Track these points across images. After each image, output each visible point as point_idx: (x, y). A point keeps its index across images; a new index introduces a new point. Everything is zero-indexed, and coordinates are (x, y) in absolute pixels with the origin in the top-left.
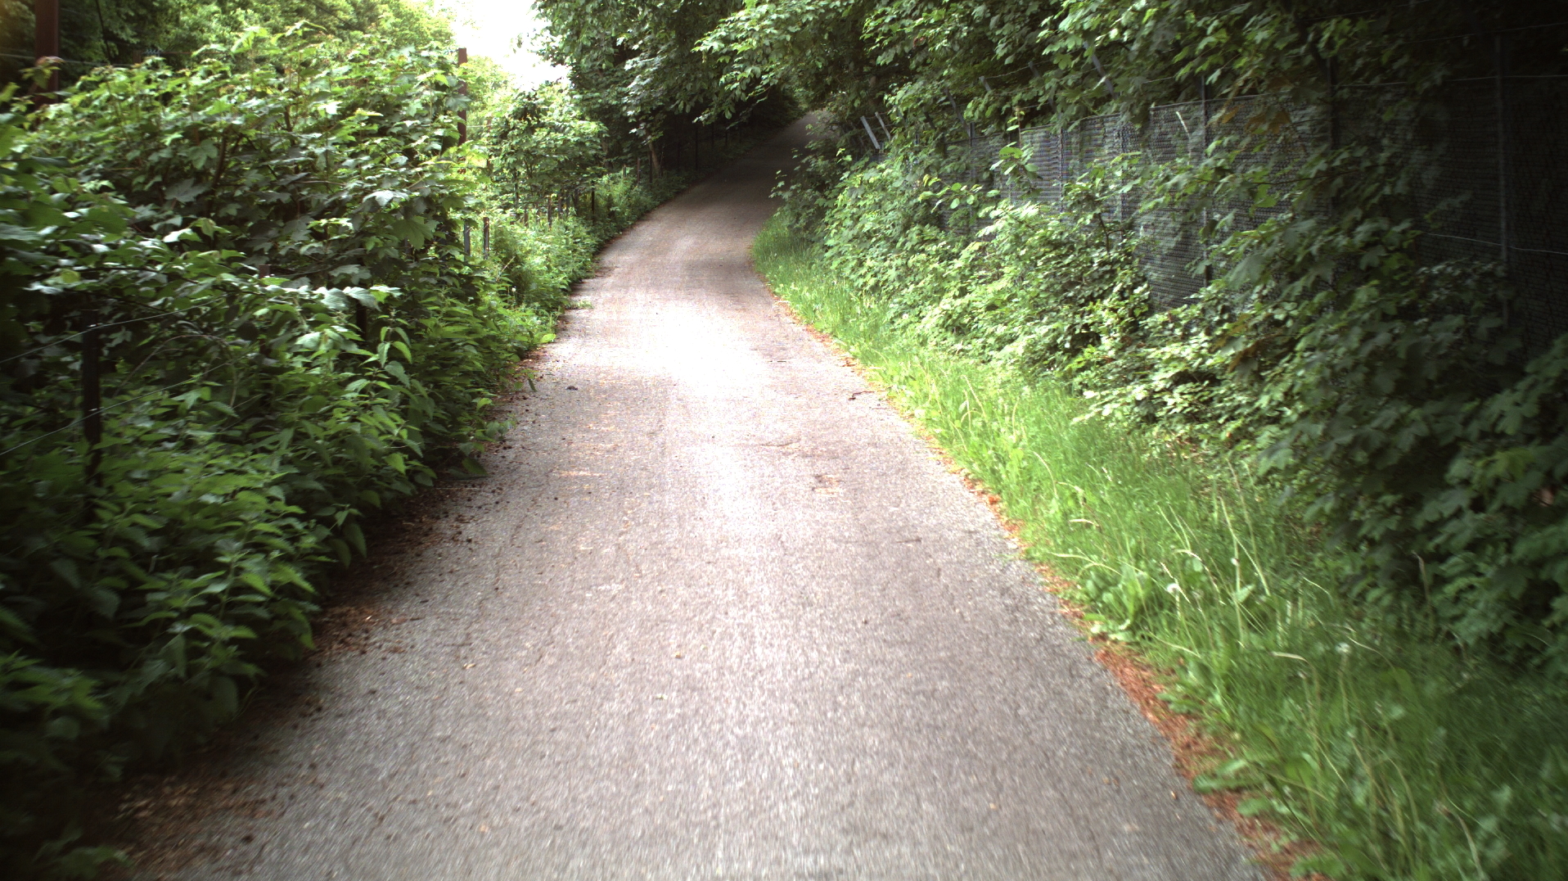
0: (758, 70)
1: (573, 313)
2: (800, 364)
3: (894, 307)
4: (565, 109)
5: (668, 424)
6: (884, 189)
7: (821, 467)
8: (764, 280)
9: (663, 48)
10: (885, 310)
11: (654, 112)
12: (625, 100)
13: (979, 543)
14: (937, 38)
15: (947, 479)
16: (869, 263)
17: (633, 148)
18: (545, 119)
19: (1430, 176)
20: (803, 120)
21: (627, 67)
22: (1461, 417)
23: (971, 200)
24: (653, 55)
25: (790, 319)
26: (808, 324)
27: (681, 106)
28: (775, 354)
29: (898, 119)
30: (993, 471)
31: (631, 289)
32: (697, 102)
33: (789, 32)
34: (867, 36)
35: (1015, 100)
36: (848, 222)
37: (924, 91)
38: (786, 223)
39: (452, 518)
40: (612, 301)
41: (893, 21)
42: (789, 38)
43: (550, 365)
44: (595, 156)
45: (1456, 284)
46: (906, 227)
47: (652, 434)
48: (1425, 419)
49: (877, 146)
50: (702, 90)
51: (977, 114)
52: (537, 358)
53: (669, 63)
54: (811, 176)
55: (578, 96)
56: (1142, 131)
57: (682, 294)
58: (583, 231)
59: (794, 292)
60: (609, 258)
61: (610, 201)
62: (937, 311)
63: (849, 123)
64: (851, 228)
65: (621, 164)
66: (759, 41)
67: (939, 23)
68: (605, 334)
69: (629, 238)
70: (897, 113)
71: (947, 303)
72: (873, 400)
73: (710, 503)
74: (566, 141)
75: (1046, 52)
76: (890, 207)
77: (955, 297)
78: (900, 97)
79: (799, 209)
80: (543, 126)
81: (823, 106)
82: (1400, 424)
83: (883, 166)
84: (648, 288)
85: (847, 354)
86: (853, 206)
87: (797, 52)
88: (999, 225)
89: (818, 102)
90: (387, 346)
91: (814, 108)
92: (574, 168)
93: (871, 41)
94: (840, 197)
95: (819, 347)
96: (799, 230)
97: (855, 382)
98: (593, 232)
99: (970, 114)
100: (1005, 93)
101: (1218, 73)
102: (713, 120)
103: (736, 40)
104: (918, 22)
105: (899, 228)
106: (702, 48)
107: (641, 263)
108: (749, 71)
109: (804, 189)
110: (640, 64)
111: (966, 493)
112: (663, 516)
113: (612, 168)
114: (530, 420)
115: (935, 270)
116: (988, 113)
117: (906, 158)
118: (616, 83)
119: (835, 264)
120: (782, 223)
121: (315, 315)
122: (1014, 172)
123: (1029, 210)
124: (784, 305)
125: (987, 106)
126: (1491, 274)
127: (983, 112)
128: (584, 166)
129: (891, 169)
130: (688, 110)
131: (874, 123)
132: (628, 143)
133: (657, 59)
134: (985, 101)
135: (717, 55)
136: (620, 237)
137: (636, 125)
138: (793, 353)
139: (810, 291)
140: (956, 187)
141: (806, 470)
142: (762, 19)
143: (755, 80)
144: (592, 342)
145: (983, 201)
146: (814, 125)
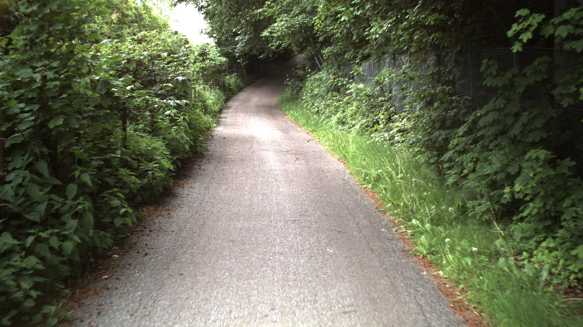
0: (281, 42)
1: (221, 119)
2: (293, 134)
3: (323, 117)
4: (215, 54)
5: (254, 147)
6: (321, 80)
7: (298, 156)
8: (282, 111)
9: (249, 33)
10: (320, 118)
11: (246, 54)
12: (236, 50)
13: (339, 172)
14: (336, 33)
15: (333, 159)
16: (316, 104)
17: (237, 67)
18: (211, 56)
19: (458, 75)
20: (296, 57)
21: (236, 39)
22: (454, 134)
23: (345, 83)
24: (245, 35)
25: (290, 122)
26: (296, 123)
27: (255, 53)
28: (285, 131)
29: (326, 58)
30: (344, 155)
31: (238, 113)
32: (260, 52)
33: (290, 30)
34: (315, 32)
36: (310, 91)
37: (334, 49)
38: (289, 92)
39: (198, 165)
40: (232, 116)
41: (323, 27)
42: (290, 32)
43: (216, 132)
44: (224, 69)
45: (458, 102)
46: (328, 92)
47: (249, 149)
48: (445, 134)
49: (320, 66)
50: (262, 48)
51: (349, 57)
52: (212, 131)
53: (250, 39)
54: (298, 76)
55: (219, 49)
56: (394, 62)
58: (222, 94)
59: (292, 114)
60: (230, 104)
61: (229, 85)
62: (335, 117)
63: (311, 59)
64: (310, 93)
65: (233, 72)
66: (281, 33)
67: (337, 28)
68: (231, 125)
69: (236, 97)
70: (325, 56)
71: (338, 115)
72: (314, 142)
73: (267, 163)
74: (215, 64)
75: (367, 39)
76: (323, 86)
77: (341, 113)
78: (326, 51)
79: (294, 88)
80: (208, 59)
81: (302, 53)
82: (440, 135)
83: (321, 73)
84: (244, 112)
85: (308, 131)
86: (311, 86)
87: (293, 37)
88: (352, 90)
89: (301, 52)
90: (183, 117)
91: (299, 54)
92: (218, 73)
93: (316, 34)
94: (307, 83)
95: (299, 129)
96: (294, 94)
97: (310, 137)
98: (224, 95)
99: (347, 57)
100: (357, 50)
101: (406, 47)
102: (265, 57)
103: (274, 33)
104: (331, 28)
105: (325, 93)
106: (263, 35)
107: (241, 105)
108: (278, 43)
109: (296, 81)
110: (241, 38)
111: (338, 162)
112: (254, 166)
113: (230, 73)
114: (213, 145)
115: (335, 105)
116: (352, 56)
117: (328, 70)
118: (231, 44)
119: (305, 105)
120: (288, 92)
121: (168, 107)
122: (357, 74)
123: (361, 86)
124: (288, 118)
125: (352, 54)
126: (467, 99)
127: (350, 56)
128: (221, 73)
129: (323, 74)
130: (257, 54)
131: (319, 59)
132: (235, 65)
133: (247, 37)
135: (268, 37)
136: (233, 97)
137: (239, 59)
138: (291, 130)
139: (297, 113)
140: (340, 79)
141: (294, 157)
142: (282, 26)
143: (280, 45)
144: (228, 127)
145: (348, 83)
146: (299, 59)
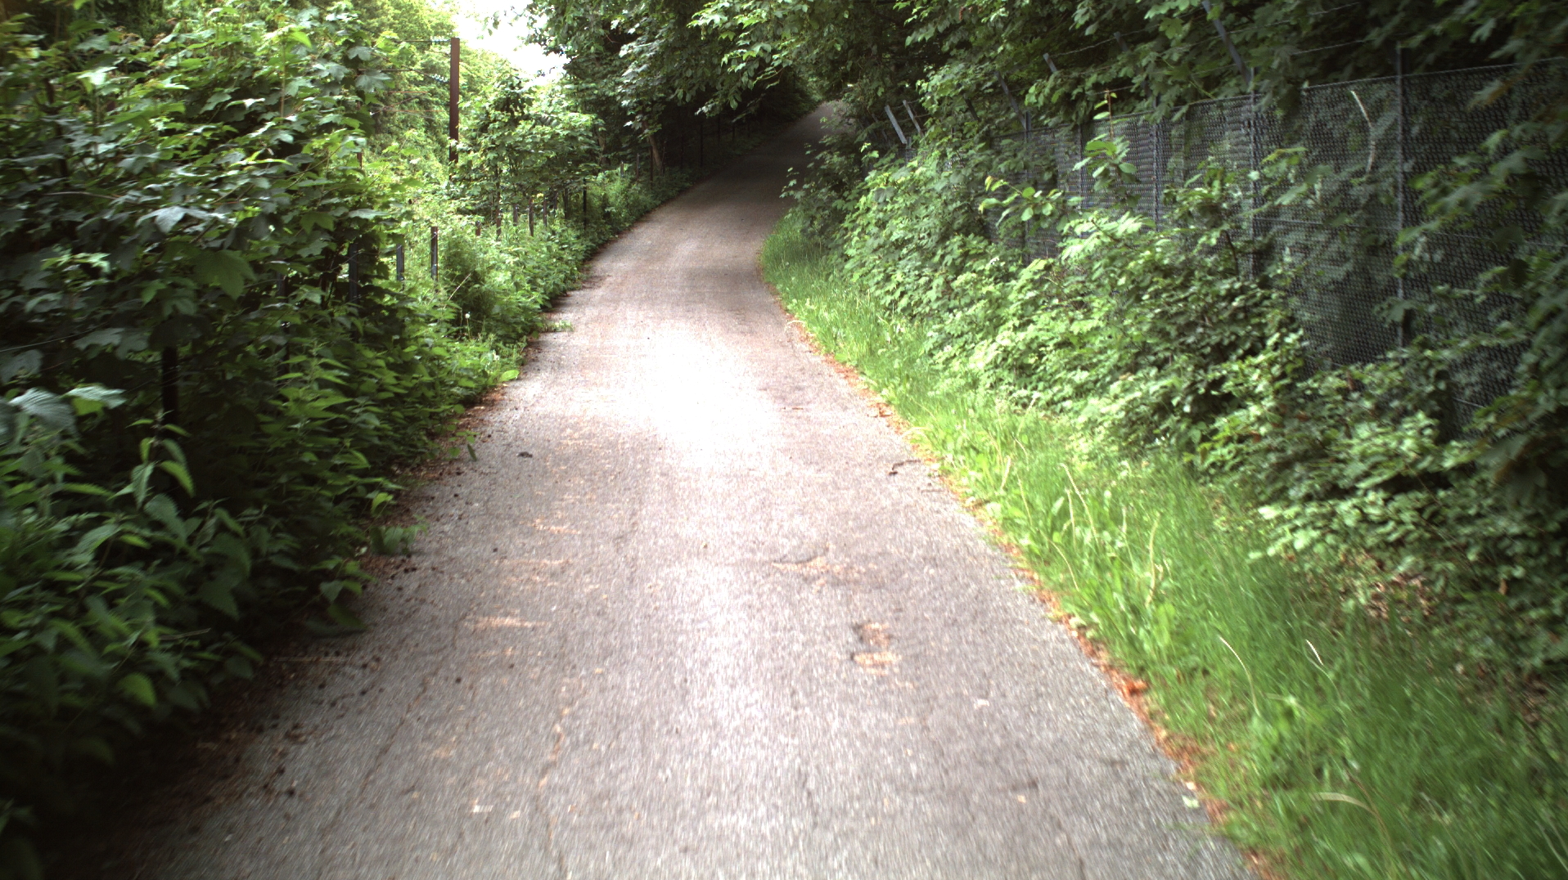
0: (769, 48)
1: (550, 337)
2: (820, 414)
3: (932, 335)
4: (555, 100)
5: (645, 519)
6: (917, 192)
7: (860, 606)
8: (775, 293)
9: (661, 31)
10: (921, 338)
11: (652, 103)
12: (620, 89)
15: (1051, 636)
16: (898, 277)
18: (532, 111)
20: (814, 114)
21: (623, 53)
23: (1048, 209)
24: (652, 40)
25: (806, 346)
26: (828, 353)
27: (681, 96)
28: (789, 397)
29: (934, 107)
31: (622, 305)
32: (698, 92)
35: (1089, 83)
36: (873, 229)
37: (965, 75)
38: (798, 226)
40: (597, 319)
42: (805, 8)
44: (588, 151)
46: (944, 237)
47: (620, 540)
49: (904, 140)
51: (1041, 99)
52: (492, 404)
53: (668, 48)
54: (826, 174)
55: (571, 86)
56: (1288, 119)
57: (680, 310)
58: (571, 235)
59: (810, 312)
60: (602, 265)
61: (605, 201)
62: (992, 346)
63: (869, 115)
64: (877, 236)
65: (618, 161)
66: (769, 13)
68: (583, 366)
69: (625, 242)
70: (933, 101)
71: (1006, 337)
72: (920, 477)
73: (694, 692)
74: (555, 135)
75: (1146, 16)
76: (924, 212)
77: (1015, 329)
78: (936, 83)
79: (813, 211)
80: (527, 118)
81: (838, 98)
83: (915, 163)
84: (642, 301)
85: (880, 399)
86: (879, 210)
87: (816, 26)
89: (834, 92)
90: (148, 470)
91: (828, 99)
92: (564, 165)
94: (863, 199)
95: (842, 386)
96: (813, 234)
97: (894, 444)
98: (585, 235)
99: (1033, 99)
100: (1075, 74)
102: (717, 111)
103: (743, 11)
105: (935, 238)
106: (700, 22)
107: (636, 271)
108: (757, 49)
109: (818, 188)
110: (637, 49)
112: (618, 724)
113: (609, 164)
114: (454, 511)
115: (988, 293)
116: (1055, 99)
117: (943, 155)
118: (613, 72)
119: (856, 276)
120: (793, 226)
122: (1105, 174)
124: (798, 326)
125: (1053, 90)
127: (1048, 98)
128: (577, 163)
129: (924, 166)
130: (689, 101)
131: (900, 114)
132: (628, 138)
133: (655, 44)
134: (1050, 83)
135: (718, 31)
136: (615, 241)
137: (632, 118)
138: (810, 395)
139: (829, 309)
140: (1026, 192)
143: (762, 62)
144: (565, 378)
145: (1063, 211)
146: (829, 118)
